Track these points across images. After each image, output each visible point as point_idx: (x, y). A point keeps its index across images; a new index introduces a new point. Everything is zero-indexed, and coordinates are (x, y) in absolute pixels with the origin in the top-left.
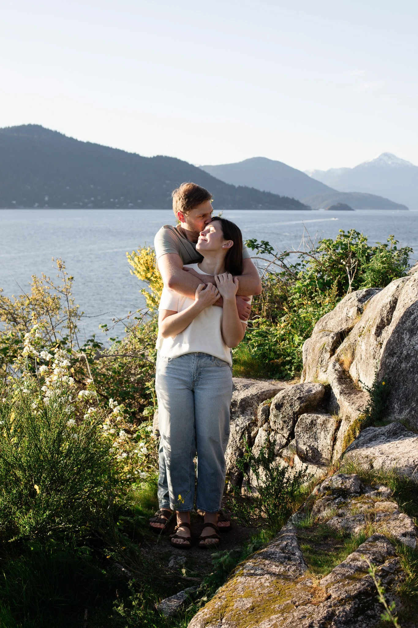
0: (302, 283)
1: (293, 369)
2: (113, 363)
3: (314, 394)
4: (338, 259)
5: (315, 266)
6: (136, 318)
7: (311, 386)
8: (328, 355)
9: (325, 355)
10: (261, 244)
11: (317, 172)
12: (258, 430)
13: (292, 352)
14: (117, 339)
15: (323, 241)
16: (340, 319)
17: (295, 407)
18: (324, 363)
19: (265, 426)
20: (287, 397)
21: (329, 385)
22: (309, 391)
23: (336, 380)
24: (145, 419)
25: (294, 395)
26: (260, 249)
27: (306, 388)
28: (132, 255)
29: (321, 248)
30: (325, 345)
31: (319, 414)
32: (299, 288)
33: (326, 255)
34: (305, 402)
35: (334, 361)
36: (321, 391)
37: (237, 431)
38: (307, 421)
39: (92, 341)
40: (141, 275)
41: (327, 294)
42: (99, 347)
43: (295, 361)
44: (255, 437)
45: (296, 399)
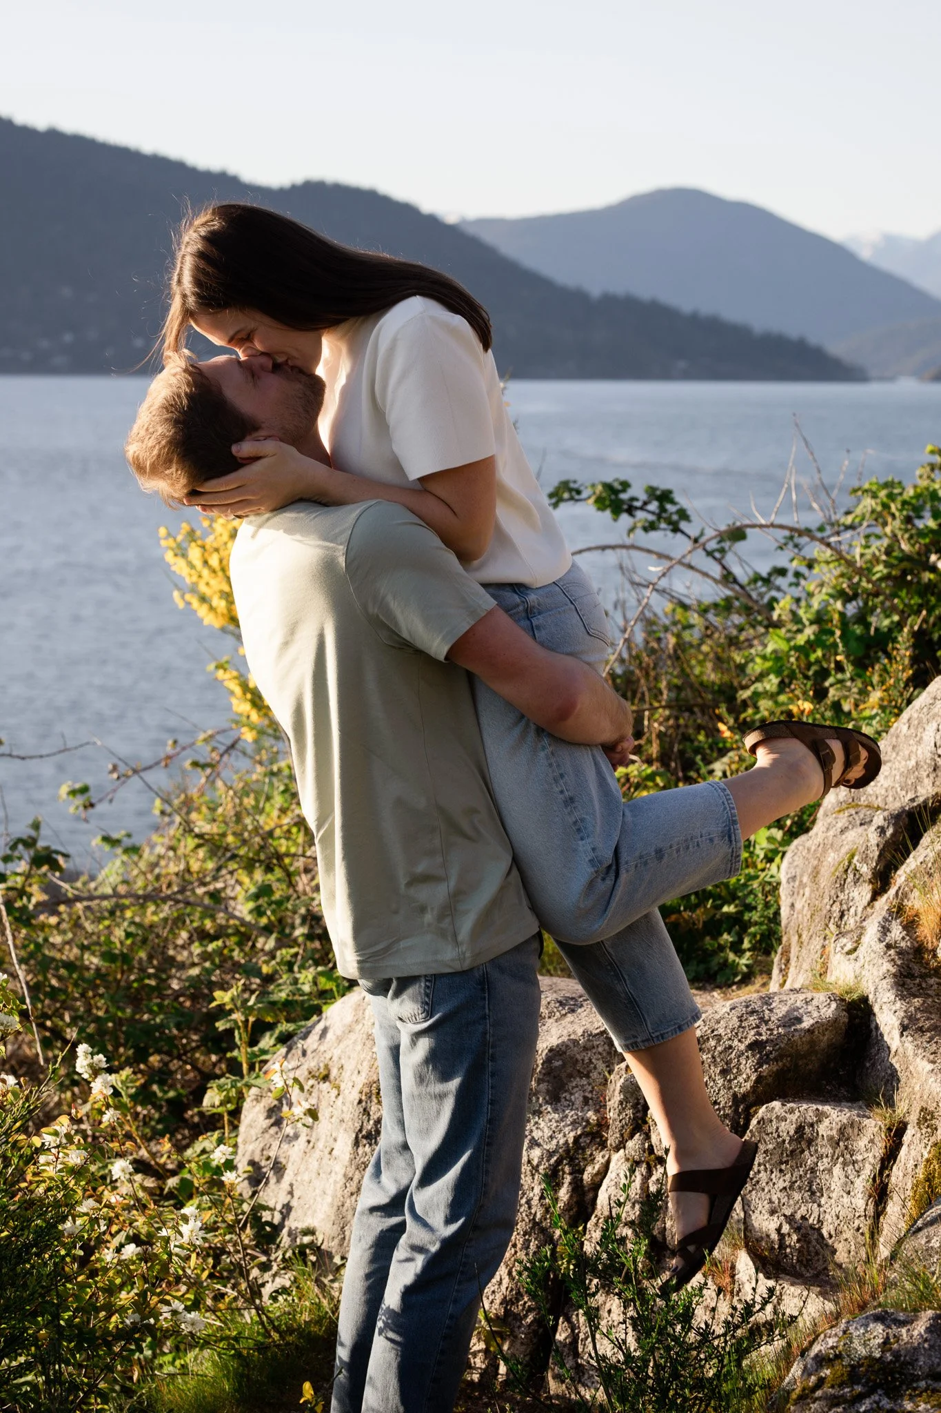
0: (789, 640)
1: (746, 944)
2: (107, 923)
3: (810, 1031)
4: (919, 553)
5: (837, 578)
6: (195, 764)
7: (799, 1004)
8: (865, 891)
9: (855, 894)
10: (643, 497)
11: (891, 242)
12: (608, 1162)
13: (745, 885)
14: (125, 839)
15: (866, 486)
16: (912, 763)
17: (741, 1079)
18: (852, 921)
19: (633, 1144)
20: (712, 1043)
21: (864, 999)
22: (792, 1019)
23: (890, 980)
24: (211, 1123)
25: (736, 1033)
26: (640, 515)
27: (781, 1011)
28: (180, 538)
29: (859, 511)
30: (853, 856)
31: (825, 1102)
32: (778, 657)
33: (878, 537)
34: (776, 1059)
35: (884, 913)
36: (834, 1022)
37: (535, 1162)
38: (783, 1126)
39: (29, 843)
40: (212, 608)
41: (876, 679)
42: (55, 866)
43: (755, 916)
44: (596, 1186)
45: (742, 1047)
